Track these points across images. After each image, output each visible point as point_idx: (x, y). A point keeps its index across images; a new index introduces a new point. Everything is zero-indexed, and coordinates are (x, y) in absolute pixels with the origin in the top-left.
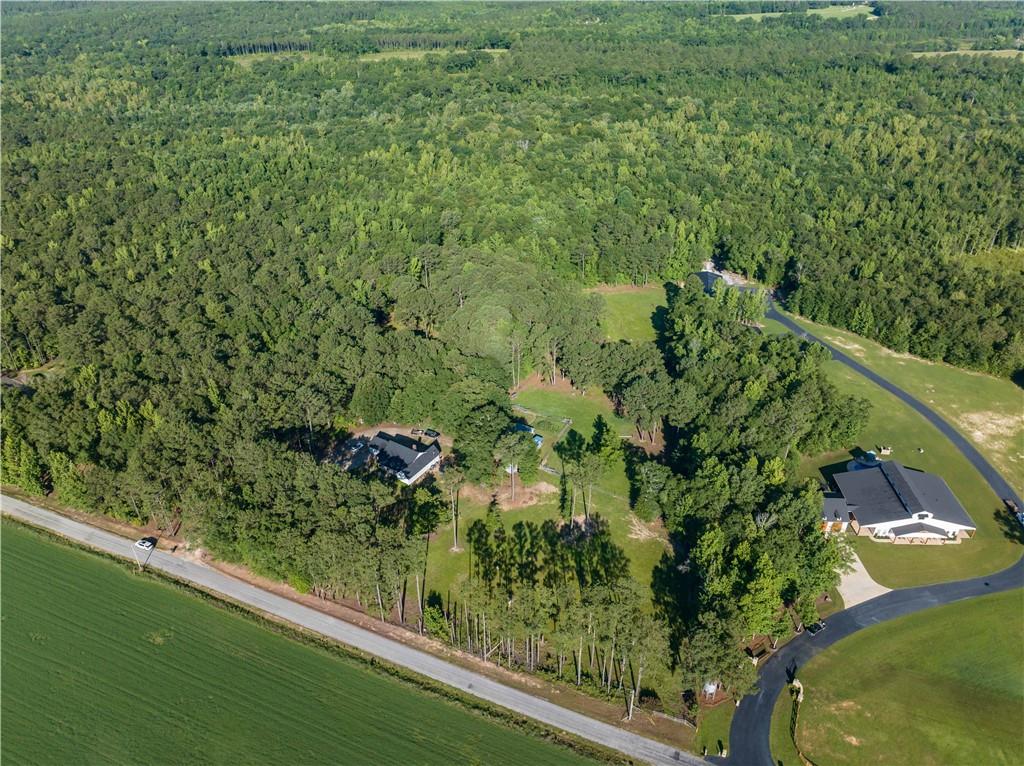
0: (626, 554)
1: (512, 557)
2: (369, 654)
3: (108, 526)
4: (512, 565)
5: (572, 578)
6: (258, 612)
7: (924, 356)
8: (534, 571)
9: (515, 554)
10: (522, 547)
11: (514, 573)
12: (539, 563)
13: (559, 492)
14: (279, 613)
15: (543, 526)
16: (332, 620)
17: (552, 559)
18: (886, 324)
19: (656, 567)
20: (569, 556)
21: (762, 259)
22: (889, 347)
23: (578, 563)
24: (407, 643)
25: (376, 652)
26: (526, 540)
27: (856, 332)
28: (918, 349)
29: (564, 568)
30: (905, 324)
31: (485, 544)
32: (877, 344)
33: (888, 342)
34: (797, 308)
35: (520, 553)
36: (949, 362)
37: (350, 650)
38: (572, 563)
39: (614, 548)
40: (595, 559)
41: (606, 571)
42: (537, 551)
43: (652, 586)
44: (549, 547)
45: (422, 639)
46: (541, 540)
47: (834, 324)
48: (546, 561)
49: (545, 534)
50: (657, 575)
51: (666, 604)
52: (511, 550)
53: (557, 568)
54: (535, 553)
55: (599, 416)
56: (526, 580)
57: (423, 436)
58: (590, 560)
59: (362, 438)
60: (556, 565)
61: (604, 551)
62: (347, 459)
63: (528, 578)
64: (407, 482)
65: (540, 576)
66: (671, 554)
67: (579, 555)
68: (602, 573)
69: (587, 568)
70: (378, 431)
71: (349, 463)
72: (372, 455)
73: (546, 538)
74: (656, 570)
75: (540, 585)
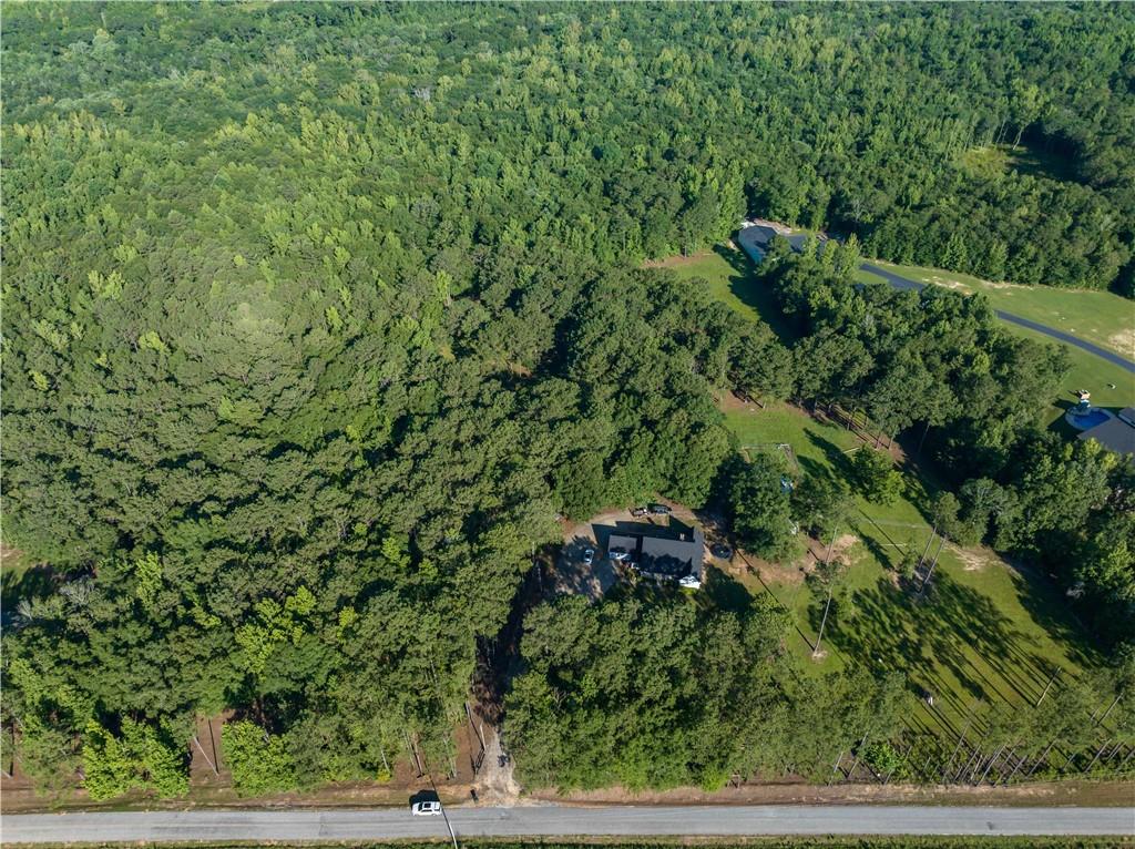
0: (982, 592)
1: (883, 641)
2: (852, 836)
3: (334, 798)
4: (890, 650)
5: (958, 643)
6: (672, 842)
7: (1021, 281)
8: (917, 649)
9: (883, 636)
10: (882, 624)
11: (901, 661)
12: (914, 637)
13: (860, 541)
14: (699, 831)
15: (881, 590)
16: (770, 811)
17: (921, 626)
18: (979, 255)
19: (1019, 597)
20: (934, 615)
21: (804, 201)
22: (986, 279)
23: (948, 619)
24: (875, 802)
25: (858, 831)
26: (879, 614)
27: (946, 268)
28: (1016, 276)
29: (942, 632)
30: (1000, 251)
31: (843, 635)
32: (972, 277)
33: (985, 273)
34: (875, 252)
35: (886, 632)
36: (1047, 284)
37: (825, 841)
38: (945, 624)
39: (964, 589)
40: (959, 609)
41: (981, 620)
42: (900, 623)
43: (1035, 620)
44: (908, 613)
45: (889, 788)
46: (892, 607)
47: (921, 263)
48: (917, 631)
49: (890, 597)
51: (1065, 637)
52: (874, 631)
53: (935, 636)
54: (901, 626)
55: (805, 430)
56: (918, 665)
57: (651, 515)
58: (957, 614)
59: (578, 541)
60: (930, 633)
61: (959, 597)
62: (587, 578)
63: (918, 660)
64: (697, 585)
65: (927, 652)
66: (1018, 576)
67: (941, 611)
68: (979, 624)
69: (962, 624)
70: (589, 525)
71: (596, 582)
72: (617, 562)
73: (895, 603)
74: (1022, 600)
75: (937, 665)
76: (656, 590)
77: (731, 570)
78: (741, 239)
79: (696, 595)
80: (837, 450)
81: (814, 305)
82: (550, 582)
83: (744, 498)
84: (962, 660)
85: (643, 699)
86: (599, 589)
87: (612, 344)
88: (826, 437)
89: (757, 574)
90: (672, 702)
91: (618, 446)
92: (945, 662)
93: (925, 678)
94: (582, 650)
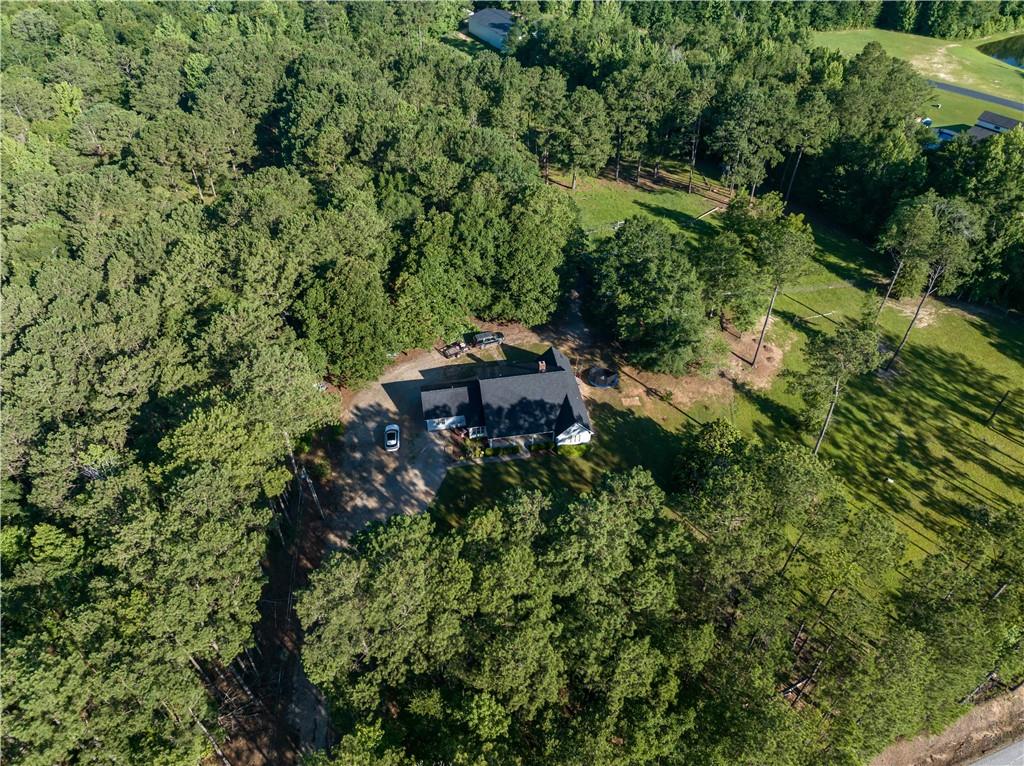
0: (948, 349)
1: (874, 448)
4: (890, 460)
5: (965, 424)
8: (922, 448)
9: (870, 441)
10: (860, 423)
11: (913, 471)
12: (908, 432)
13: (778, 319)
17: (906, 412)
19: (993, 345)
20: (915, 394)
23: (933, 394)
26: (851, 412)
29: (936, 414)
35: (871, 434)
38: (934, 403)
39: (929, 351)
40: (938, 378)
41: (971, 385)
42: (883, 417)
44: (884, 400)
46: (860, 398)
48: (908, 422)
50: (1009, 352)
52: (857, 438)
53: (931, 422)
54: (885, 421)
55: (635, 202)
56: (936, 470)
57: (473, 351)
58: (939, 385)
59: (364, 414)
60: (924, 419)
61: (927, 361)
62: (397, 471)
63: (932, 464)
64: (586, 437)
65: (937, 450)
66: (977, 319)
67: (919, 386)
68: (971, 391)
69: (954, 397)
70: (377, 386)
71: (414, 477)
72: (439, 433)
73: (861, 390)
74: (1000, 348)
75: (958, 463)
76: (521, 463)
77: (626, 403)
78: (472, 29)
79: (587, 453)
80: (689, 218)
81: (594, 61)
82: (333, 496)
83: (624, 282)
84: (983, 447)
85: (616, 707)
86: (421, 485)
87: (349, 117)
88: (668, 206)
89: (665, 398)
90: (670, 690)
91: (396, 249)
92: (966, 457)
93: (955, 488)
94: (446, 636)
